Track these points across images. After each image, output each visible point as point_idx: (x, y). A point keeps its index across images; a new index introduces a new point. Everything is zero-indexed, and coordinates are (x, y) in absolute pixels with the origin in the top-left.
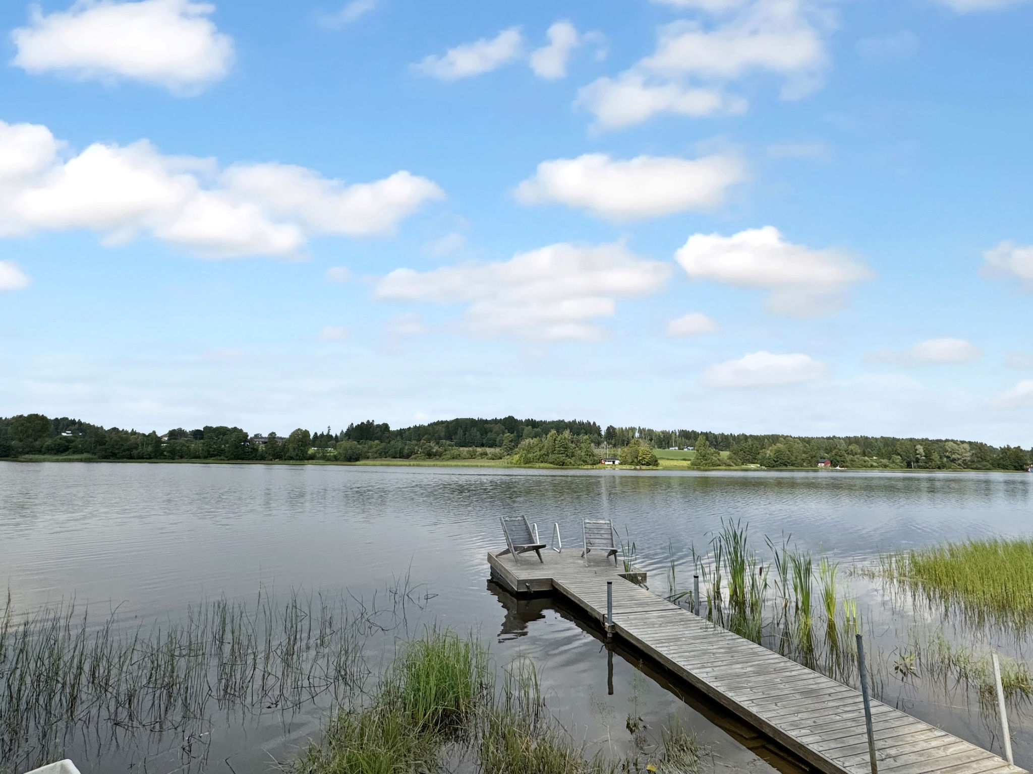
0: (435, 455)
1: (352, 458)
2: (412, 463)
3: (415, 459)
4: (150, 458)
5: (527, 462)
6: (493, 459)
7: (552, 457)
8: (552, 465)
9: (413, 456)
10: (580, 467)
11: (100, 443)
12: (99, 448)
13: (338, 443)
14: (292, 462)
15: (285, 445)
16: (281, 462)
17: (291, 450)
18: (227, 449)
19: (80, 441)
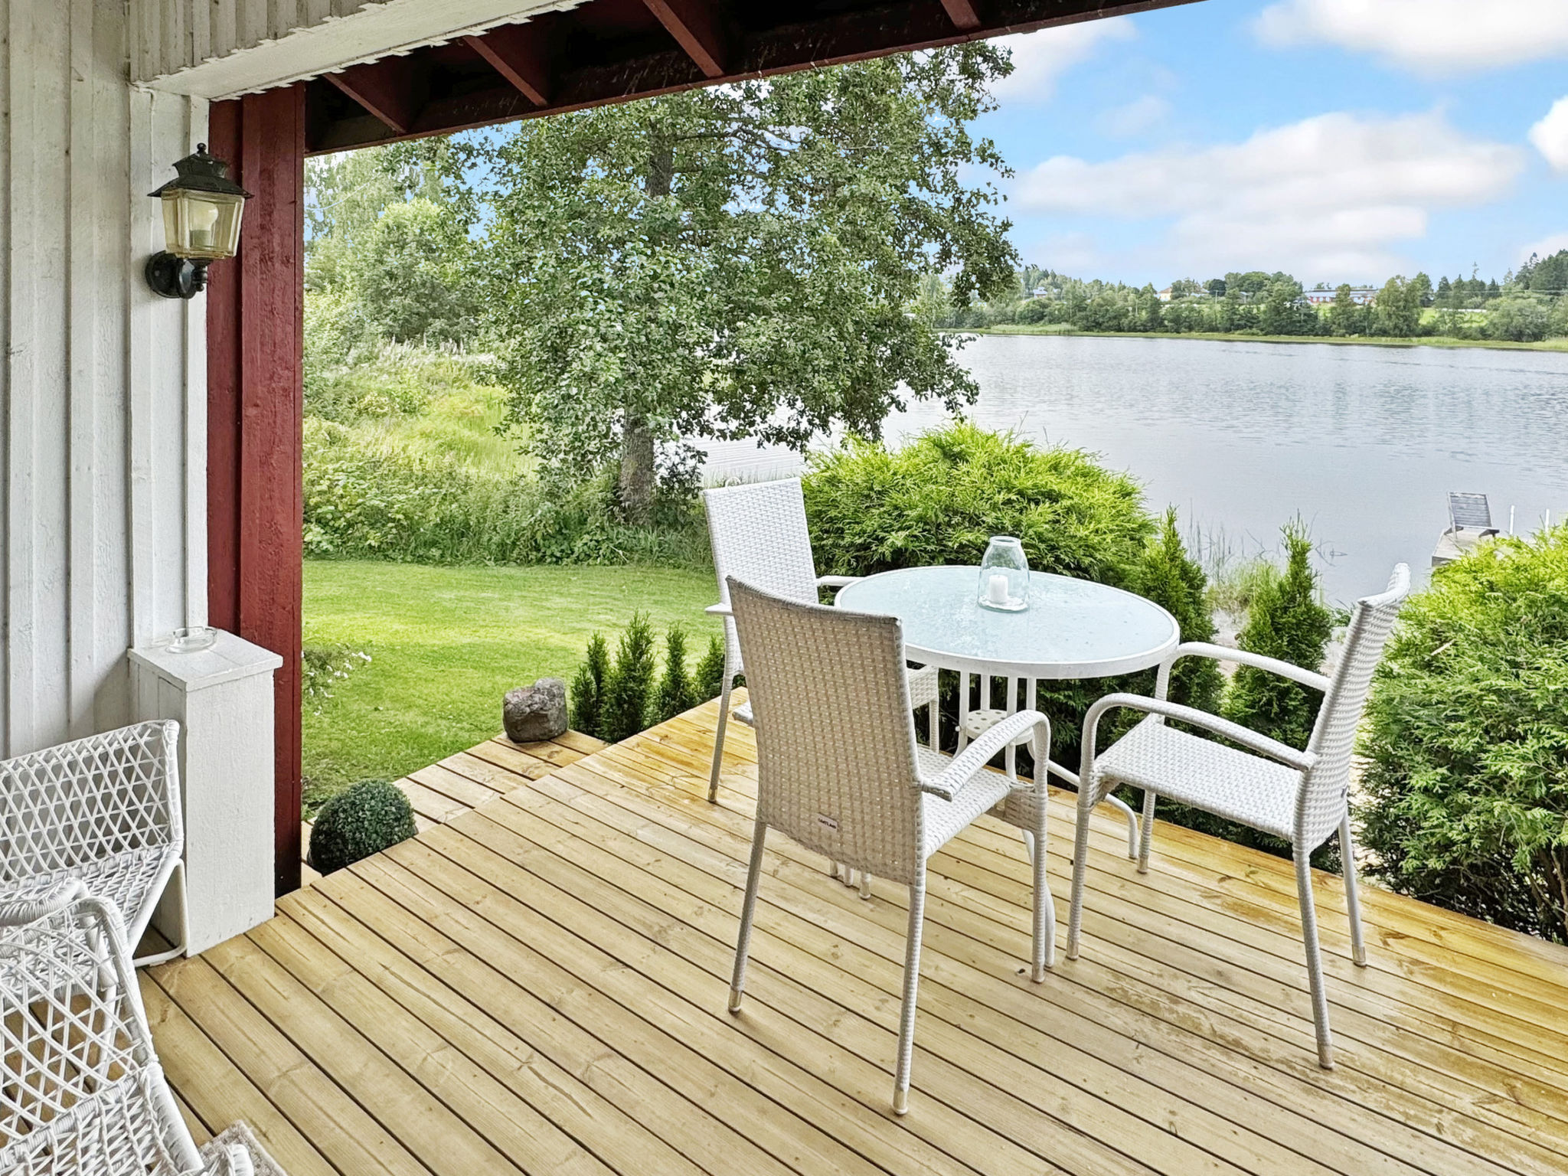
1: (1521, 334)
4: (1145, 330)
11: (1080, 308)
12: (1079, 314)
13: (1491, 301)
14: (1384, 340)
15: (1369, 308)
16: (1362, 340)
17: (1382, 316)
18: (1262, 317)
19: (1056, 305)
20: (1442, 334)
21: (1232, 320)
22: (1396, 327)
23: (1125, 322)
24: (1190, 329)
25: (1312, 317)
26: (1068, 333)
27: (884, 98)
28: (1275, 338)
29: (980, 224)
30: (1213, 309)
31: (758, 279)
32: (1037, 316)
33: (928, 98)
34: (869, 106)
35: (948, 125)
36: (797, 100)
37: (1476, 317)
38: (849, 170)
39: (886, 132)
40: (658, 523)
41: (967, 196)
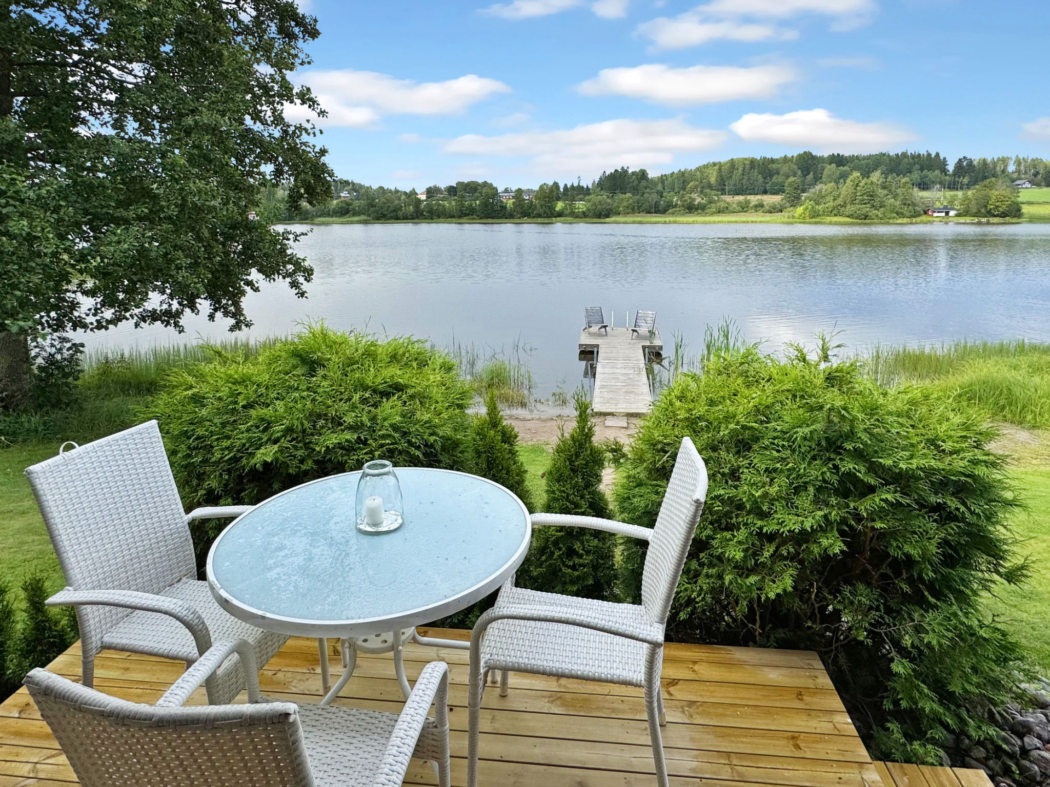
0: (697, 209)
1: (600, 214)
2: (667, 219)
3: (673, 214)
4: (413, 219)
5: (814, 216)
6: (771, 212)
7: (850, 209)
8: (848, 220)
9: (671, 211)
10: (891, 221)
11: (372, 205)
12: (372, 209)
13: (587, 197)
14: (540, 220)
15: (532, 202)
16: (529, 220)
17: (538, 206)
18: (478, 208)
19: (356, 203)
20: (566, 216)
21: (461, 210)
22: (545, 212)
23: (400, 213)
24: (439, 217)
25: (503, 208)
26: (365, 222)
27: (217, 46)
28: (485, 221)
29: (303, 150)
30: (450, 204)
31: (113, 194)
32: (345, 212)
33: (255, 50)
34: (205, 51)
35: (273, 73)
36: (135, 38)
37: (581, 206)
38: (191, 103)
39: (221, 74)
40: (40, 406)
41: (293, 128)
